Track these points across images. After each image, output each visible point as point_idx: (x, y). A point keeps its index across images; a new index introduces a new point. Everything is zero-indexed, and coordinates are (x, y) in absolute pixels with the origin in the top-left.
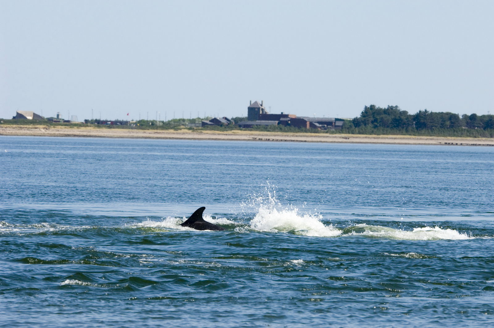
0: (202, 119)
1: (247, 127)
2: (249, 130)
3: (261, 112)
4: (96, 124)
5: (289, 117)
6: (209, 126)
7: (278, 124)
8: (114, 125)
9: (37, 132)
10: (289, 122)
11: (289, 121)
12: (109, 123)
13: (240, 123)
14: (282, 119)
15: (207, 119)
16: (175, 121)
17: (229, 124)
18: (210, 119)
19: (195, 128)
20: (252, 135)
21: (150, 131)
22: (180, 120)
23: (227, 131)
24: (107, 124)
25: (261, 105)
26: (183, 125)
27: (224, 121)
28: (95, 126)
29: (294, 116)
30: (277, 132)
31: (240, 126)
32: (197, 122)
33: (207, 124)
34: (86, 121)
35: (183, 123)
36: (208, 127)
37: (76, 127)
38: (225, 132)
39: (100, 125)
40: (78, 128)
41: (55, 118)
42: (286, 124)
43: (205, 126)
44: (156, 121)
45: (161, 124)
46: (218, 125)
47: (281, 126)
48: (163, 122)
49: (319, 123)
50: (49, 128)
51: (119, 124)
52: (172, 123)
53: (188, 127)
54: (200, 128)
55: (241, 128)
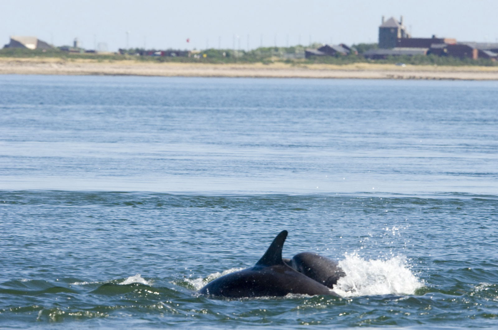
0: (306, 48)
1: (378, 58)
2: (382, 63)
3: (399, 35)
4: (138, 55)
5: (446, 42)
6: (318, 58)
7: (428, 53)
8: (168, 58)
9: (46, 68)
10: (445, 50)
11: (444, 48)
12: (159, 53)
13: (366, 52)
14: (434, 46)
15: (313, 46)
16: (262, 50)
17: (348, 54)
18: (319, 47)
19: (296, 60)
20: (387, 70)
21: (225, 66)
22: (270, 49)
23: (346, 64)
24: (155, 55)
25: (400, 24)
26: (275, 55)
27: (341, 50)
28: (138, 59)
29: (454, 40)
30: (427, 64)
31: (367, 57)
32: (297, 51)
33: (313, 54)
34: (122, 51)
35: (275, 53)
36: (315, 59)
37: (107, 61)
38: (344, 67)
39: (144, 57)
40: (110, 62)
41: (72, 48)
42: (440, 52)
43: (312, 57)
44: (233, 51)
45: (241, 54)
46: (332, 56)
47: (433, 56)
48: (243, 52)
49: (494, 50)
50: (64, 63)
51: (174, 54)
52: (259, 53)
53: (285, 59)
54: (303, 60)
55: (369, 59)
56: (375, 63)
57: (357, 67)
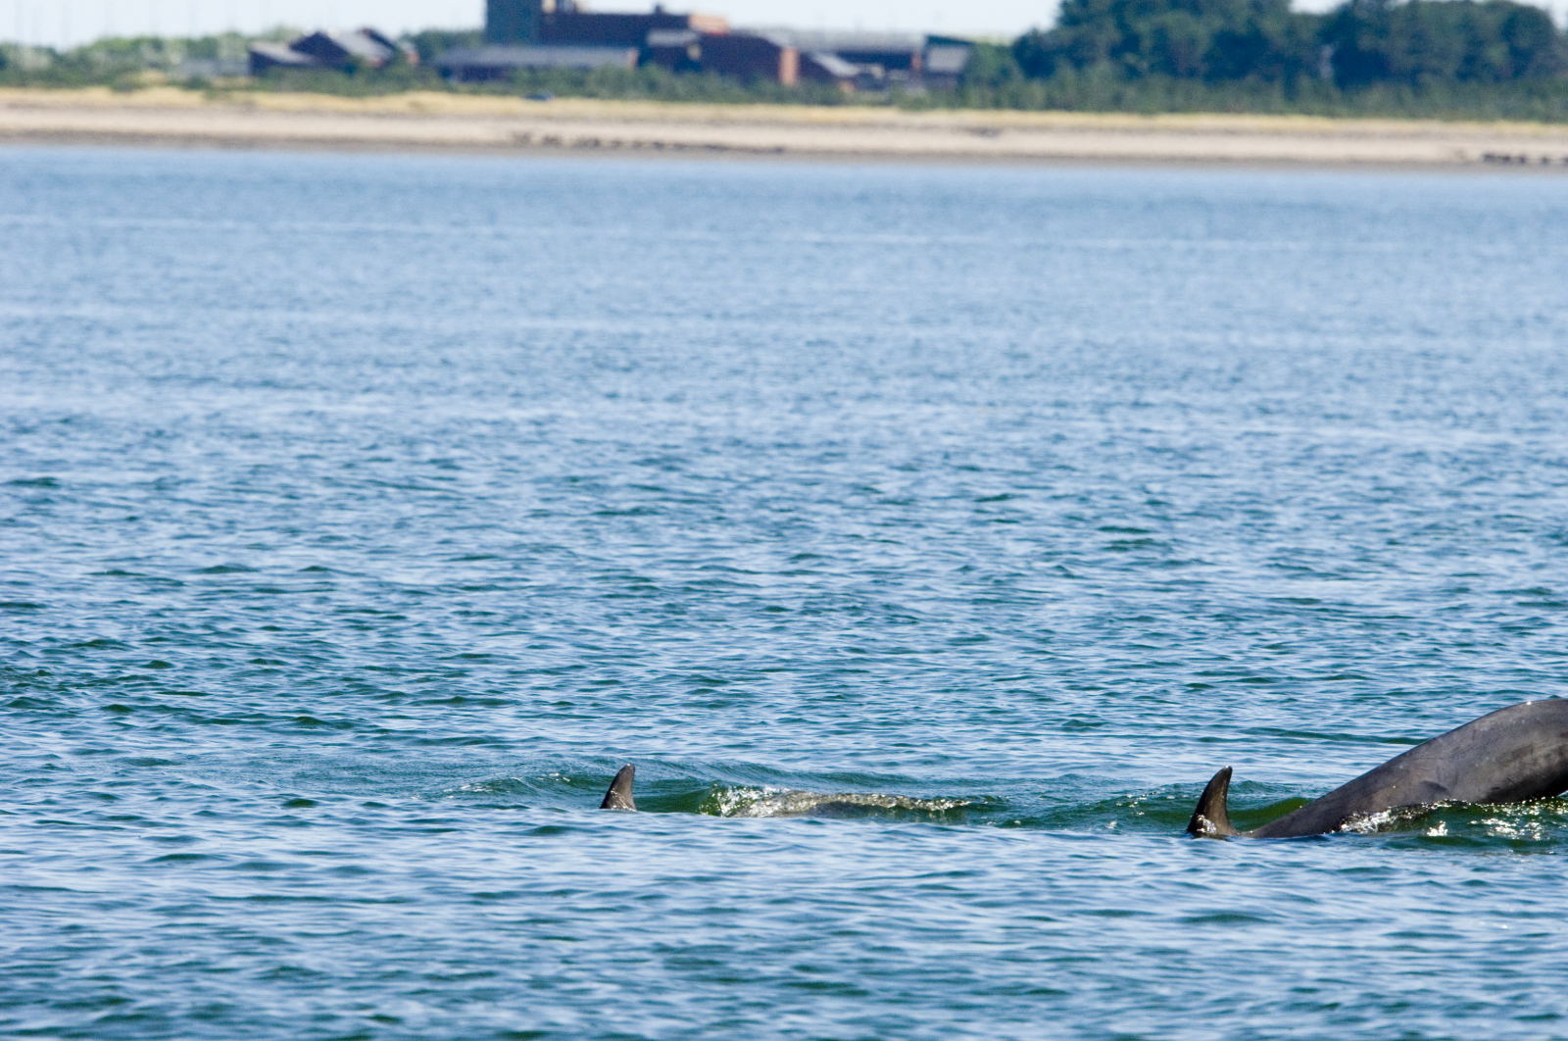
0: (252, 39)
1: (480, 77)
2: (494, 93)
3: (549, 3)
5: (696, 24)
6: (290, 73)
7: (641, 61)
10: (695, 53)
11: (693, 43)
13: (443, 57)
15: (276, 37)
16: (111, 46)
17: (387, 64)
18: (294, 38)
19: (219, 82)
20: (507, 116)
22: (136, 44)
23: (381, 94)
26: (155, 66)
27: (363, 48)
29: (720, 21)
30: (637, 98)
31: (445, 73)
32: (224, 53)
33: (276, 61)
35: (154, 57)
36: (282, 78)
38: (374, 104)
42: (677, 60)
43: (274, 69)
44: (16, 48)
45: (44, 62)
46: (337, 67)
47: (654, 70)
48: (50, 52)
49: (849, 55)
52: (100, 56)
53: (183, 76)
54: (243, 81)
55: (454, 82)
56: (474, 93)
57: (415, 105)
